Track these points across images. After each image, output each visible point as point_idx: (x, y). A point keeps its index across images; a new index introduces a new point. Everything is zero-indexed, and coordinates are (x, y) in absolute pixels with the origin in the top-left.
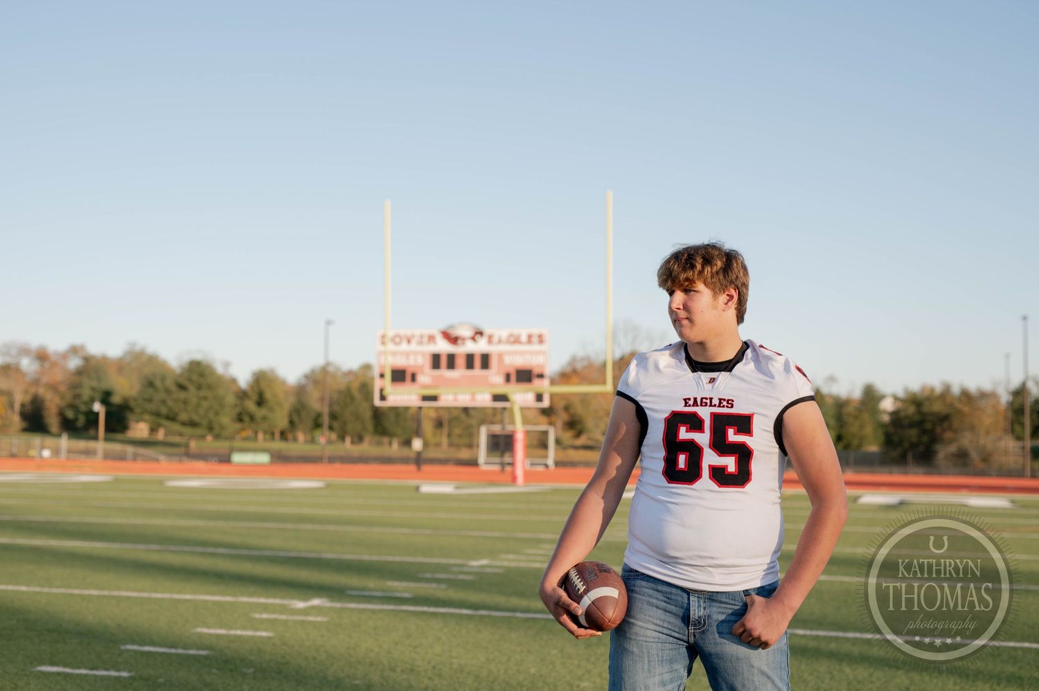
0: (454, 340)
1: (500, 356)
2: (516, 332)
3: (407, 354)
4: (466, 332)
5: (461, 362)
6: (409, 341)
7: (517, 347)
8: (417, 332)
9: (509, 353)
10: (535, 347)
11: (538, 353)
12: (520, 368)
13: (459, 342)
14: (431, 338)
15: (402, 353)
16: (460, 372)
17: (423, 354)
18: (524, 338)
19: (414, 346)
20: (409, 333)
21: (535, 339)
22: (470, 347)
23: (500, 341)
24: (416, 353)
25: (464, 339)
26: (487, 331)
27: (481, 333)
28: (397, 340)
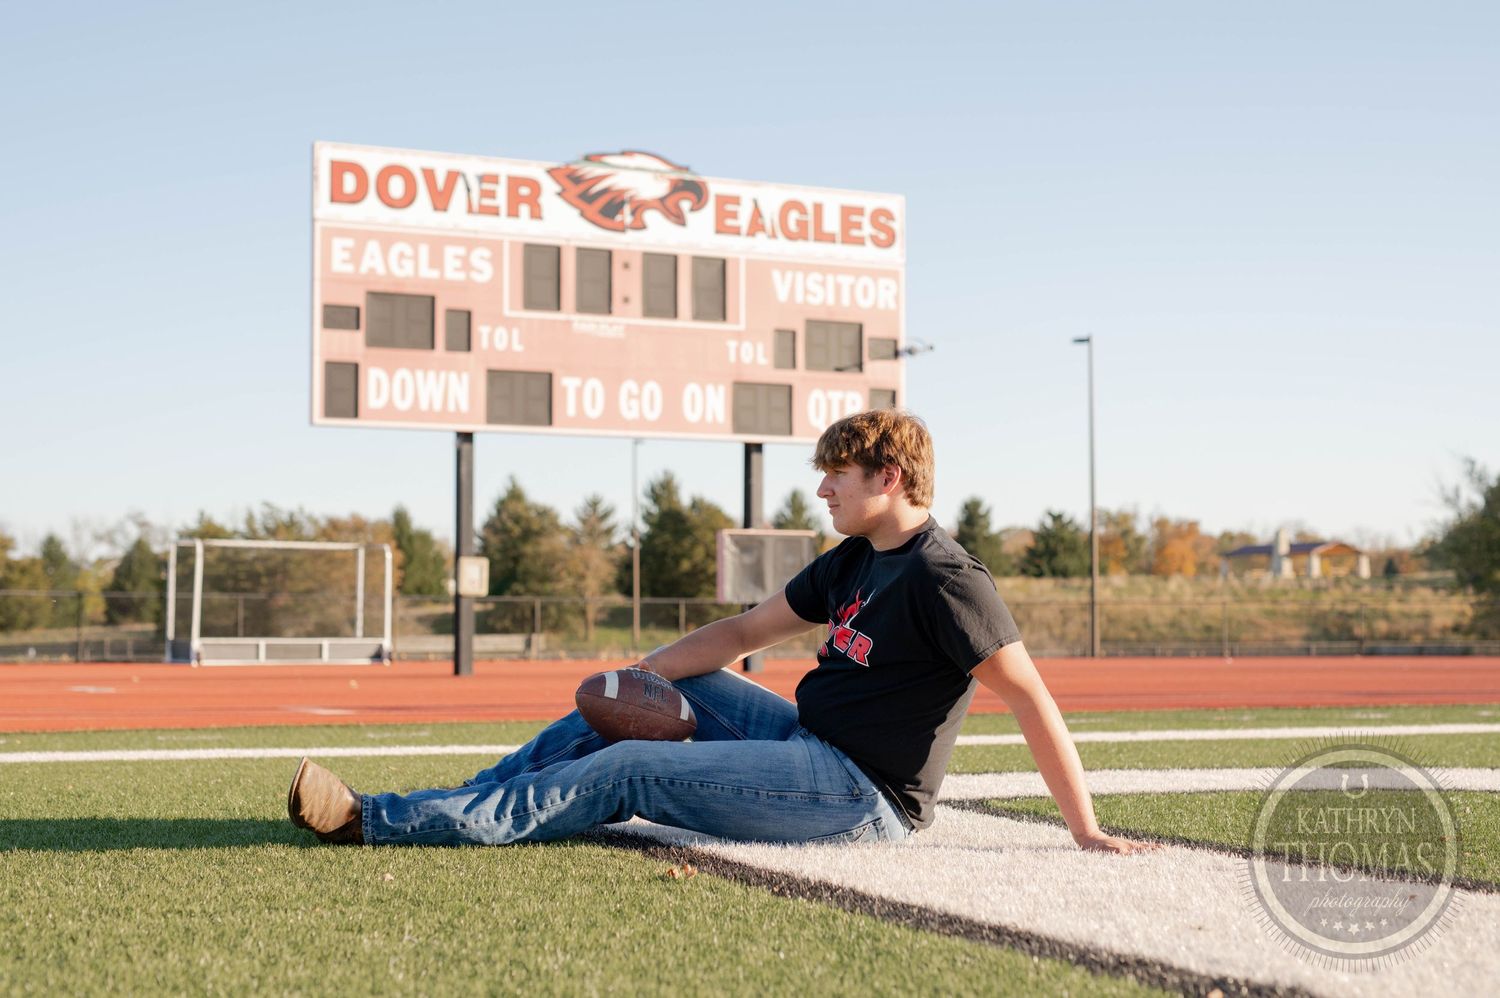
0: (608, 207)
1: (761, 270)
2: (808, 197)
3: (437, 245)
4: (643, 181)
5: (628, 284)
6: (441, 200)
7: (810, 250)
8: (472, 167)
9: (785, 267)
10: (869, 254)
11: (876, 274)
12: (822, 316)
13: (626, 216)
14: (524, 196)
15: (414, 240)
16: (625, 322)
17: (495, 246)
18: (832, 223)
19: (457, 215)
20: (441, 167)
21: (868, 230)
22: (659, 235)
23: (756, 226)
24: (470, 243)
25: (639, 208)
26: (715, 187)
27: (695, 191)
28: (396, 187)
